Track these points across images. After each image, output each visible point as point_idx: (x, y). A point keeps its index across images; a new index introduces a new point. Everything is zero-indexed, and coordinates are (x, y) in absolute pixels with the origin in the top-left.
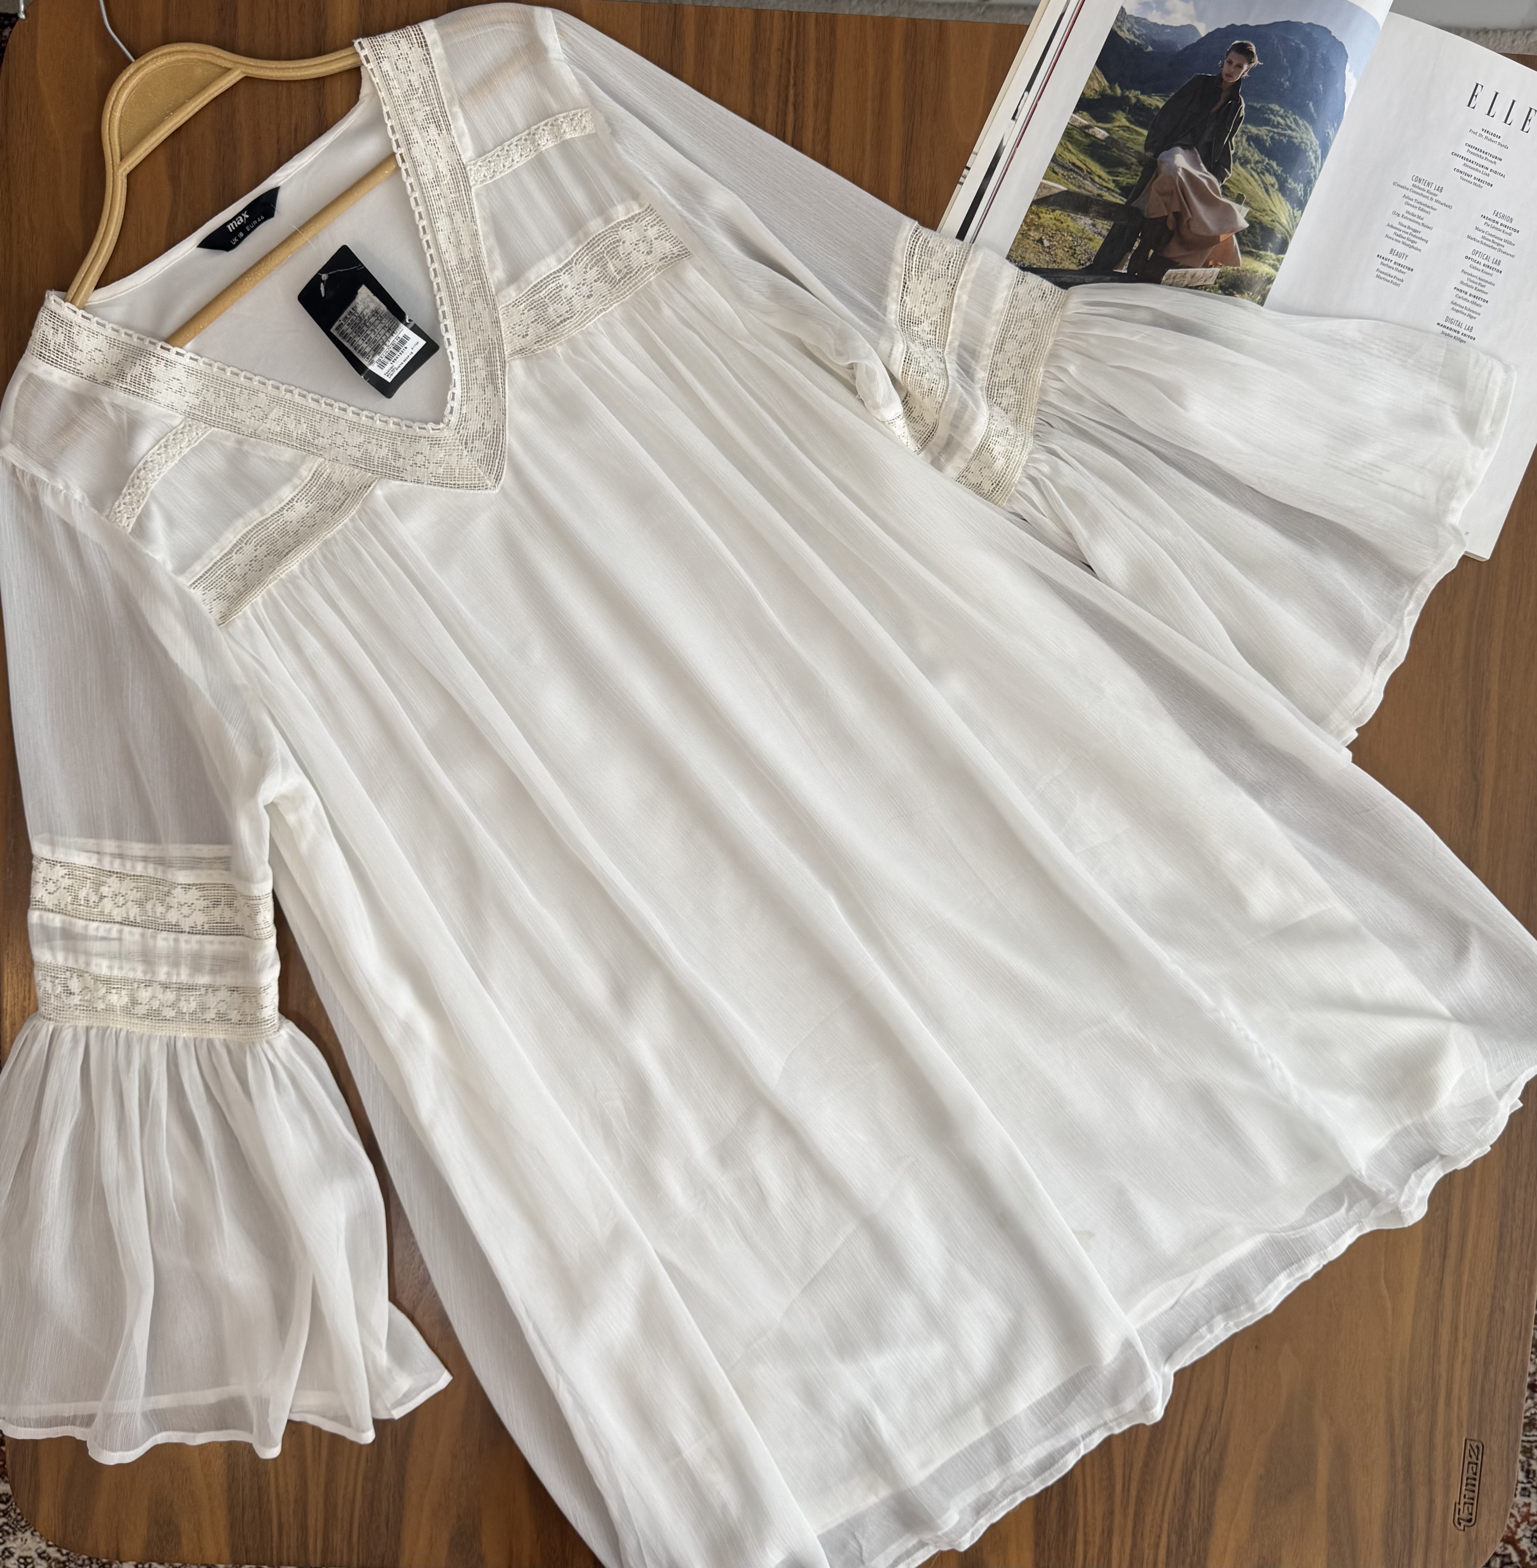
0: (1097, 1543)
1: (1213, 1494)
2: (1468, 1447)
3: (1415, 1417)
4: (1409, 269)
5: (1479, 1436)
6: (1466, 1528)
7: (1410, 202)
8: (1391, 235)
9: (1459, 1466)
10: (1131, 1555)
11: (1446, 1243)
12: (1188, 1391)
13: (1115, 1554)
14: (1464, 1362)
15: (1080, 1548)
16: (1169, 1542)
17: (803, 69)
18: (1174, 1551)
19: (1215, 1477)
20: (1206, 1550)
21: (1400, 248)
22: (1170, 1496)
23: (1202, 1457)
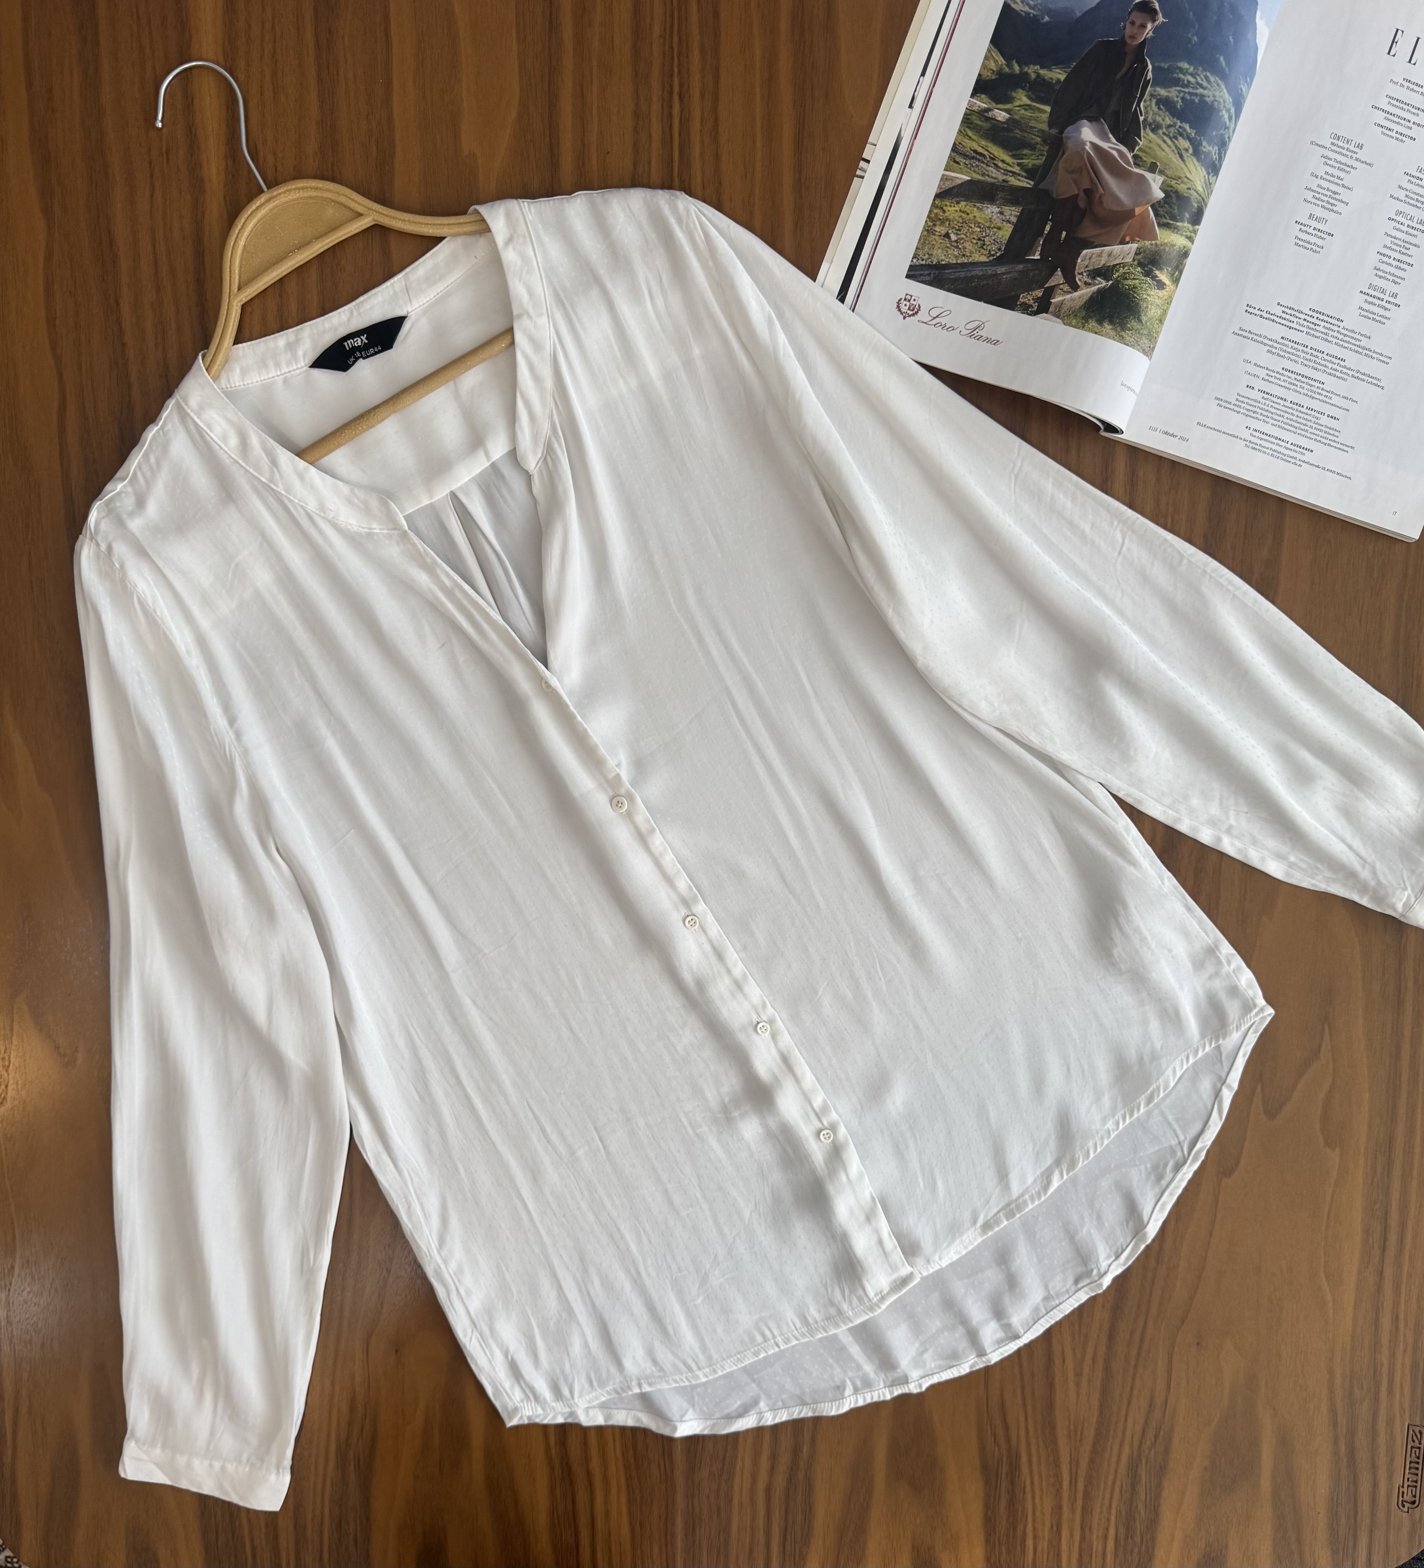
0: (1046, 1538)
1: (1159, 1487)
2: (1411, 1432)
3: (1357, 1405)
4: (1329, 234)
6: (1410, 1510)
7: (1329, 162)
8: (1310, 199)
9: (1402, 1450)
10: (1080, 1547)
11: (1385, 1235)
12: (1132, 1388)
13: (1065, 1547)
14: (1405, 1351)
15: (1030, 1543)
16: (1117, 1534)
17: (687, 56)
18: (1122, 1542)
19: (1161, 1471)
20: (1153, 1539)
21: (1319, 212)
22: (1117, 1490)
23: (1147, 1451)
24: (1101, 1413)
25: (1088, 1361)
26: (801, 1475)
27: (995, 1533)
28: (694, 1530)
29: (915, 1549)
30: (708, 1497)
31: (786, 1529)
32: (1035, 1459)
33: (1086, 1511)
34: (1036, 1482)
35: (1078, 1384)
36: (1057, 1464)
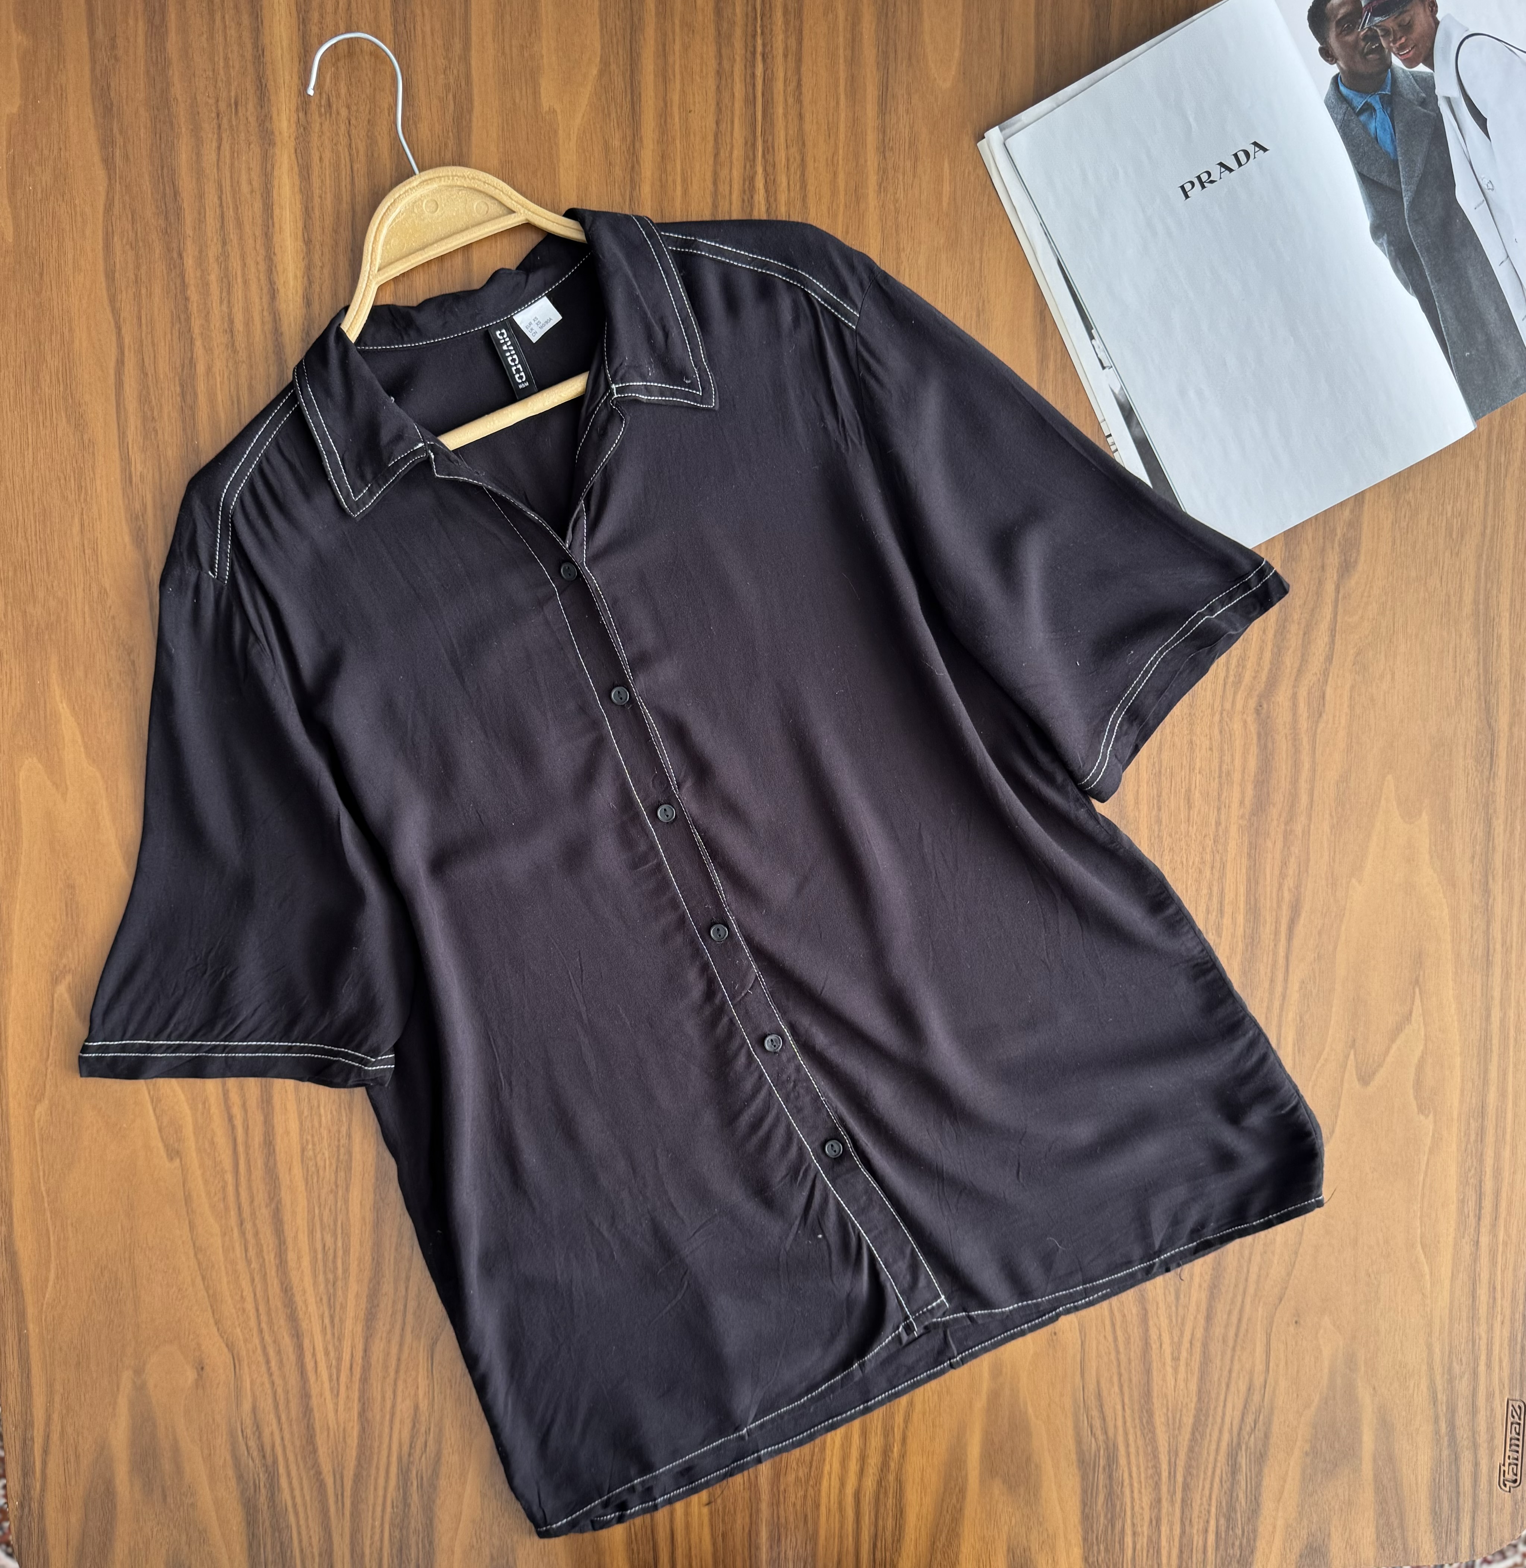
0: (1146, 1534)
1: (1260, 1473)
2: (1511, 1408)
3: (1457, 1382)
5: (1521, 1395)
6: (1512, 1489)
9: (1503, 1427)
10: (1181, 1542)
11: (1480, 1203)
12: (1230, 1371)
13: (1164, 1543)
14: (1502, 1323)
15: (1129, 1540)
16: (1217, 1527)
17: (770, 17)
18: (1223, 1534)
19: (1260, 1458)
20: (1255, 1531)
22: (1217, 1479)
23: (1247, 1437)
24: (1199, 1399)
25: (1186, 1345)
26: (891, 1477)
27: (1093, 1532)
28: (779, 1540)
29: (1011, 1550)
30: (794, 1504)
31: (876, 1535)
32: (1132, 1450)
33: (1186, 1503)
34: (1134, 1475)
35: (1176, 1370)
36: (1155, 1455)
